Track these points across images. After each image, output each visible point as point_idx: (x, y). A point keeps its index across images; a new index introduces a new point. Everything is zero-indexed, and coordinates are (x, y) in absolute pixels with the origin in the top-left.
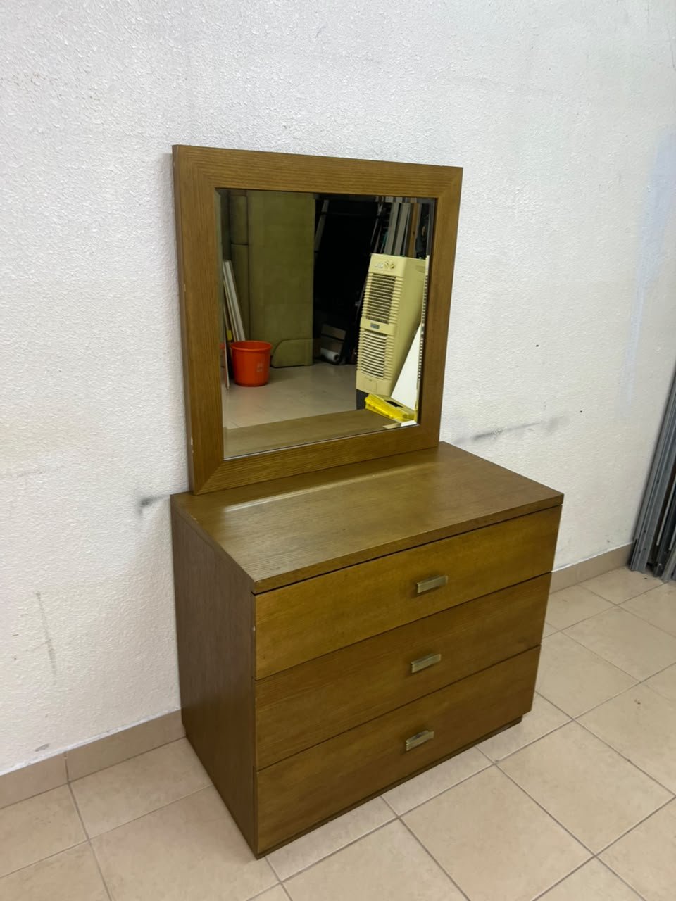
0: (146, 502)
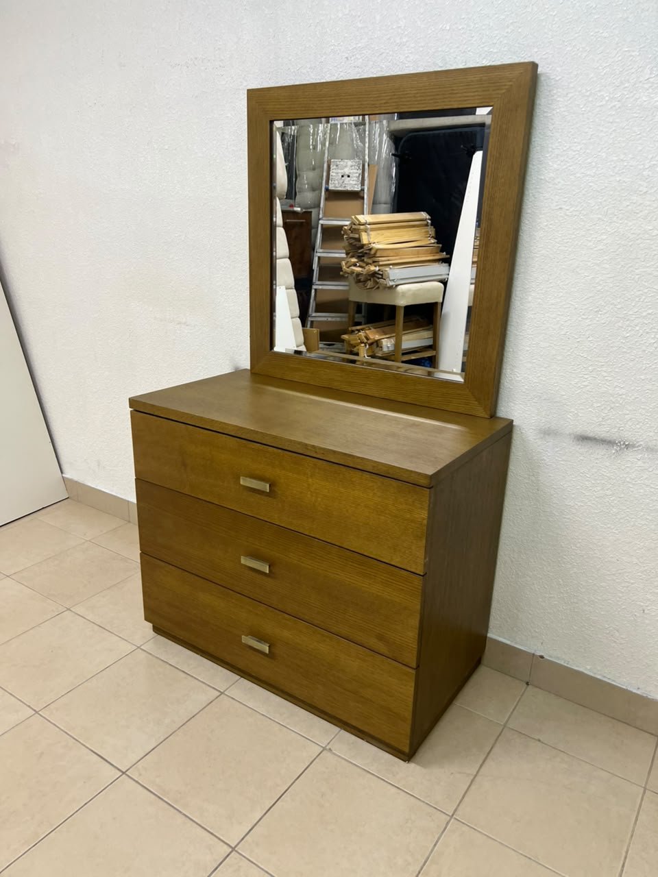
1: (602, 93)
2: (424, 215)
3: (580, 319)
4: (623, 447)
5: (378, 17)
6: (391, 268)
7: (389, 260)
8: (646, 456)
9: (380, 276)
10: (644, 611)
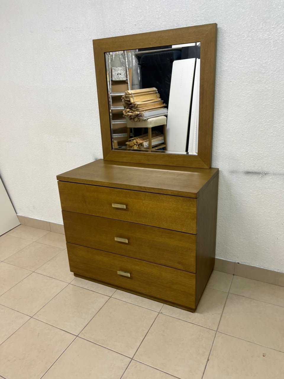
1: (244, 34)
2: (154, 89)
3: (242, 125)
4: (264, 174)
5: (148, 7)
6: (144, 112)
7: (143, 109)
8: (273, 177)
9: (140, 116)
10: (277, 238)
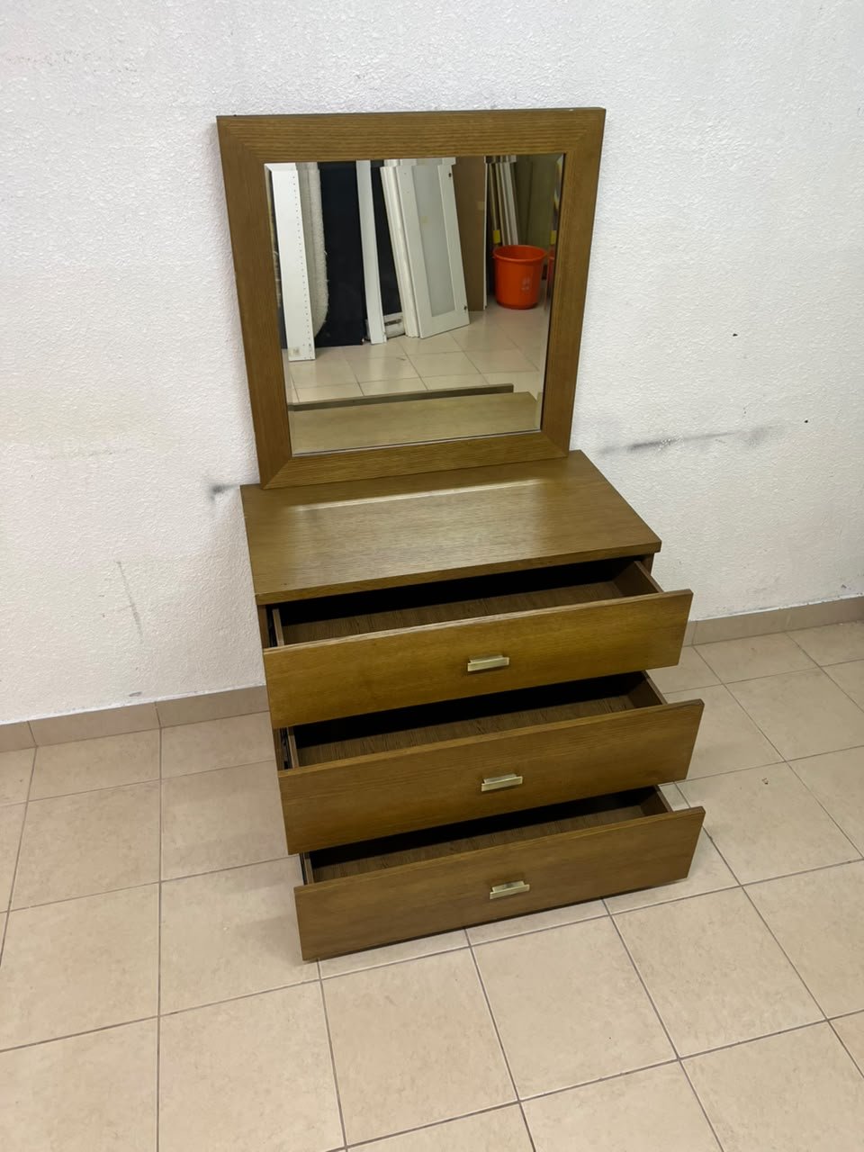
0: (218, 489)
4: (666, 444)
8: (683, 445)
